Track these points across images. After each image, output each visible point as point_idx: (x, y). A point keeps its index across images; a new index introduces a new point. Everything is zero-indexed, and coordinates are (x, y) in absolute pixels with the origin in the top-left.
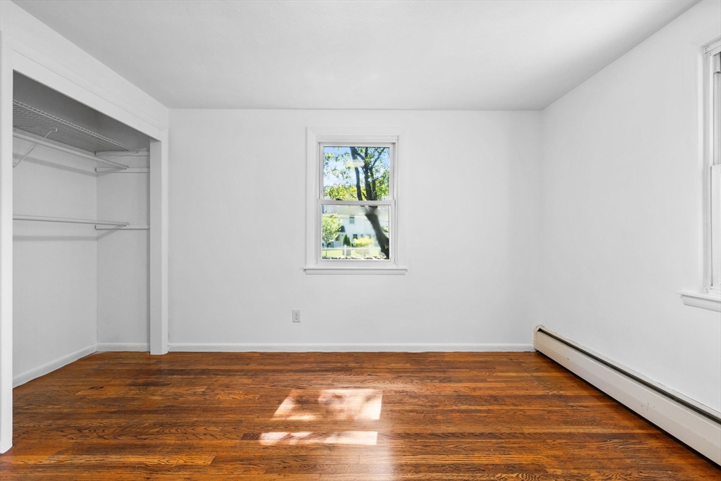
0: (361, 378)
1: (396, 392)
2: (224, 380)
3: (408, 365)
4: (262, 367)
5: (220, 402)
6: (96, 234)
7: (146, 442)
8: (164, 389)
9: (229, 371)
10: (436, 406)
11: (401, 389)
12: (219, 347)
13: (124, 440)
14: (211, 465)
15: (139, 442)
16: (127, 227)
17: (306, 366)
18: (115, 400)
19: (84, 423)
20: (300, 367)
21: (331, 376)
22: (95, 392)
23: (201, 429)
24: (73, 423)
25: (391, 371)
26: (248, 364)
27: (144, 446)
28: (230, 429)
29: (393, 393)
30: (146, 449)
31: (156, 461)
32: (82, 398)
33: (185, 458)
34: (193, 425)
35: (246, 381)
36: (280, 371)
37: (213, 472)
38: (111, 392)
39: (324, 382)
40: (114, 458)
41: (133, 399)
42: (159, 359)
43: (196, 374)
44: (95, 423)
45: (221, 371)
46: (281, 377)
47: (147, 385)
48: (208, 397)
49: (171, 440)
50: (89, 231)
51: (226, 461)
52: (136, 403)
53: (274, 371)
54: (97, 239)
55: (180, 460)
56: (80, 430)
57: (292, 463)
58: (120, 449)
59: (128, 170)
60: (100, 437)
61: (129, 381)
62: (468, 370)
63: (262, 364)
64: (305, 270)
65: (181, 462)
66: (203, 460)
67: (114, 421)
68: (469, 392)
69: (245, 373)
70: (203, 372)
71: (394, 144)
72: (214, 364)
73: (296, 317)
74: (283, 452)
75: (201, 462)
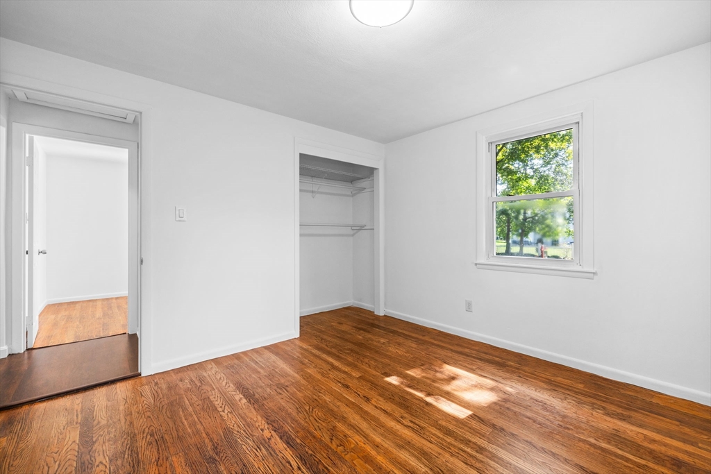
0: (508, 375)
1: (531, 398)
2: (401, 340)
3: (581, 386)
4: (432, 341)
5: (387, 351)
6: (352, 232)
7: (341, 355)
8: (367, 334)
9: (409, 336)
10: (568, 429)
11: (540, 399)
12: (413, 319)
13: (334, 350)
14: (357, 378)
15: (338, 354)
16: (365, 228)
17: (467, 350)
18: (343, 331)
19: (325, 337)
20: (460, 349)
21: (480, 363)
22: (339, 325)
23: (366, 360)
24: (322, 335)
25: (549, 382)
26: (424, 336)
27: (338, 356)
28: (380, 366)
29: (528, 398)
30: (338, 358)
31: (338, 365)
32: (332, 326)
33: (349, 369)
34: (365, 356)
35: (413, 345)
36: (442, 347)
37: (356, 381)
38: (344, 328)
39: (469, 366)
40: (324, 356)
41: (350, 334)
42: (378, 318)
43: (389, 332)
44: (329, 339)
45: (404, 334)
46: (439, 351)
47: (360, 329)
48: (383, 346)
49: (350, 359)
50: (349, 231)
51: (365, 380)
52: (350, 336)
53: (438, 346)
54: (353, 235)
55: (346, 369)
56: (322, 339)
57: (397, 398)
58: (329, 353)
59: (365, 190)
60: (327, 345)
61: (355, 325)
62: (678, 423)
63: (434, 339)
64: (476, 264)
65: (347, 370)
66: (356, 374)
67: (336, 341)
68: (639, 440)
69: (417, 340)
70: (394, 332)
71: (578, 123)
72: (404, 329)
73: (469, 307)
74: (397, 391)
75: (354, 374)
